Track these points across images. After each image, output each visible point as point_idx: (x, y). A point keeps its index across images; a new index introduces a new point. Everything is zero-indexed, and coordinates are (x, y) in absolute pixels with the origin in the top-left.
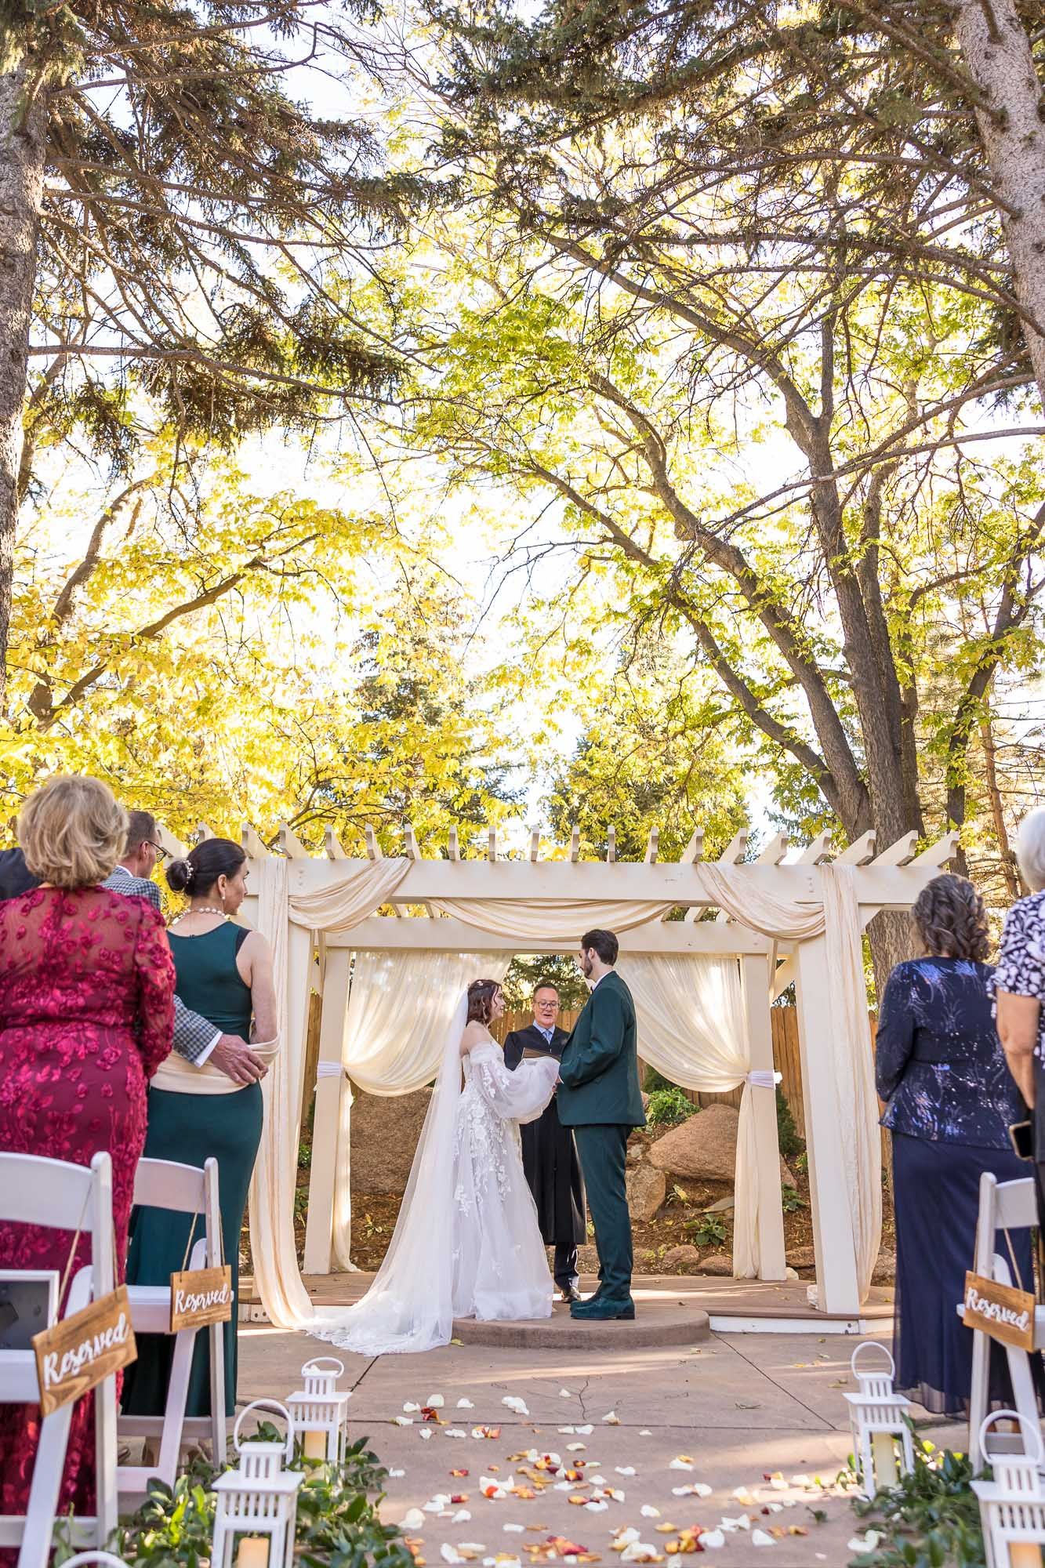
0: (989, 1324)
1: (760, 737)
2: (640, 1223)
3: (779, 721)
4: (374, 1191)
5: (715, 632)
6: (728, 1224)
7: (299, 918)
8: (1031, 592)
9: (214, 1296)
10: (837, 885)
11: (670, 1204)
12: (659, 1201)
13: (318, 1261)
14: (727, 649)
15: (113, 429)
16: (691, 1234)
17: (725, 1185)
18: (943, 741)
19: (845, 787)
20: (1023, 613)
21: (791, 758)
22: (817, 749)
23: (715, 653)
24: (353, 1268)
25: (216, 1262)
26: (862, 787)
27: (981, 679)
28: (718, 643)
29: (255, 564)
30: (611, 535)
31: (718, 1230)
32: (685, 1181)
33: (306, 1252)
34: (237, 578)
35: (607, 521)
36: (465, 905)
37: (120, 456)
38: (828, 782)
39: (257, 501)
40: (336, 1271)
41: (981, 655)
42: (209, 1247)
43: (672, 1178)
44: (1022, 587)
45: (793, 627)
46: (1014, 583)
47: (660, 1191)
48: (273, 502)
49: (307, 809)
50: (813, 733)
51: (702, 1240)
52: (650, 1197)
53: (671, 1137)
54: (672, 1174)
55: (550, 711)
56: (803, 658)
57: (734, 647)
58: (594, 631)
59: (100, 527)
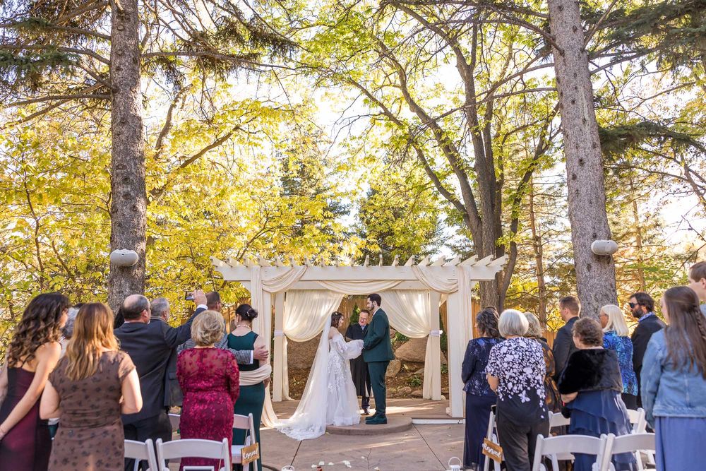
0: (489, 454)
1: (442, 197)
2: (391, 378)
3: (448, 191)
4: (296, 369)
5: (425, 153)
6: (422, 378)
7: (265, 288)
8: (551, 138)
9: (254, 453)
10: (463, 273)
11: (402, 371)
12: (398, 370)
13: (278, 398)
14: (429, 160)
15: (174, 72)
16: (409, 382)
17: (422, 364)
18: (512, 200)
19: (472, 219)
20: (547, 147)
21: (452, 206)
22: (463, 202)
23: (425, 162)
24: (290, 399)
25: (254, 442)
26: (479, 219)
27: (528, 176)
28: (426, 158)
29: (237, 128)
30: (383, 111)
31: (418, 380)
32: (408, 362)
33: (273, 392)
34: (230, 134)
35: (382, 105)
36: (327, 282)
37: (177, 83)
38: (466, 217)
39: (236, 103)
40: (284, 400)
41: (529, 165)
42: (251, 438)
43: (403, 362)
44: (547, 137)
45: (456, 154)
46: (545, 135)
47: (398, 367)
48: (243, 103)
49: (264, 228)
50: (462, 197)
51: (413, 384)
52: (395, 369)
53: (403, 347)
54: (403, 360)
55: (359, 183)
56: (459, 167)
57: (432, 160)
58: (376, 151)
59: (170, 110)
